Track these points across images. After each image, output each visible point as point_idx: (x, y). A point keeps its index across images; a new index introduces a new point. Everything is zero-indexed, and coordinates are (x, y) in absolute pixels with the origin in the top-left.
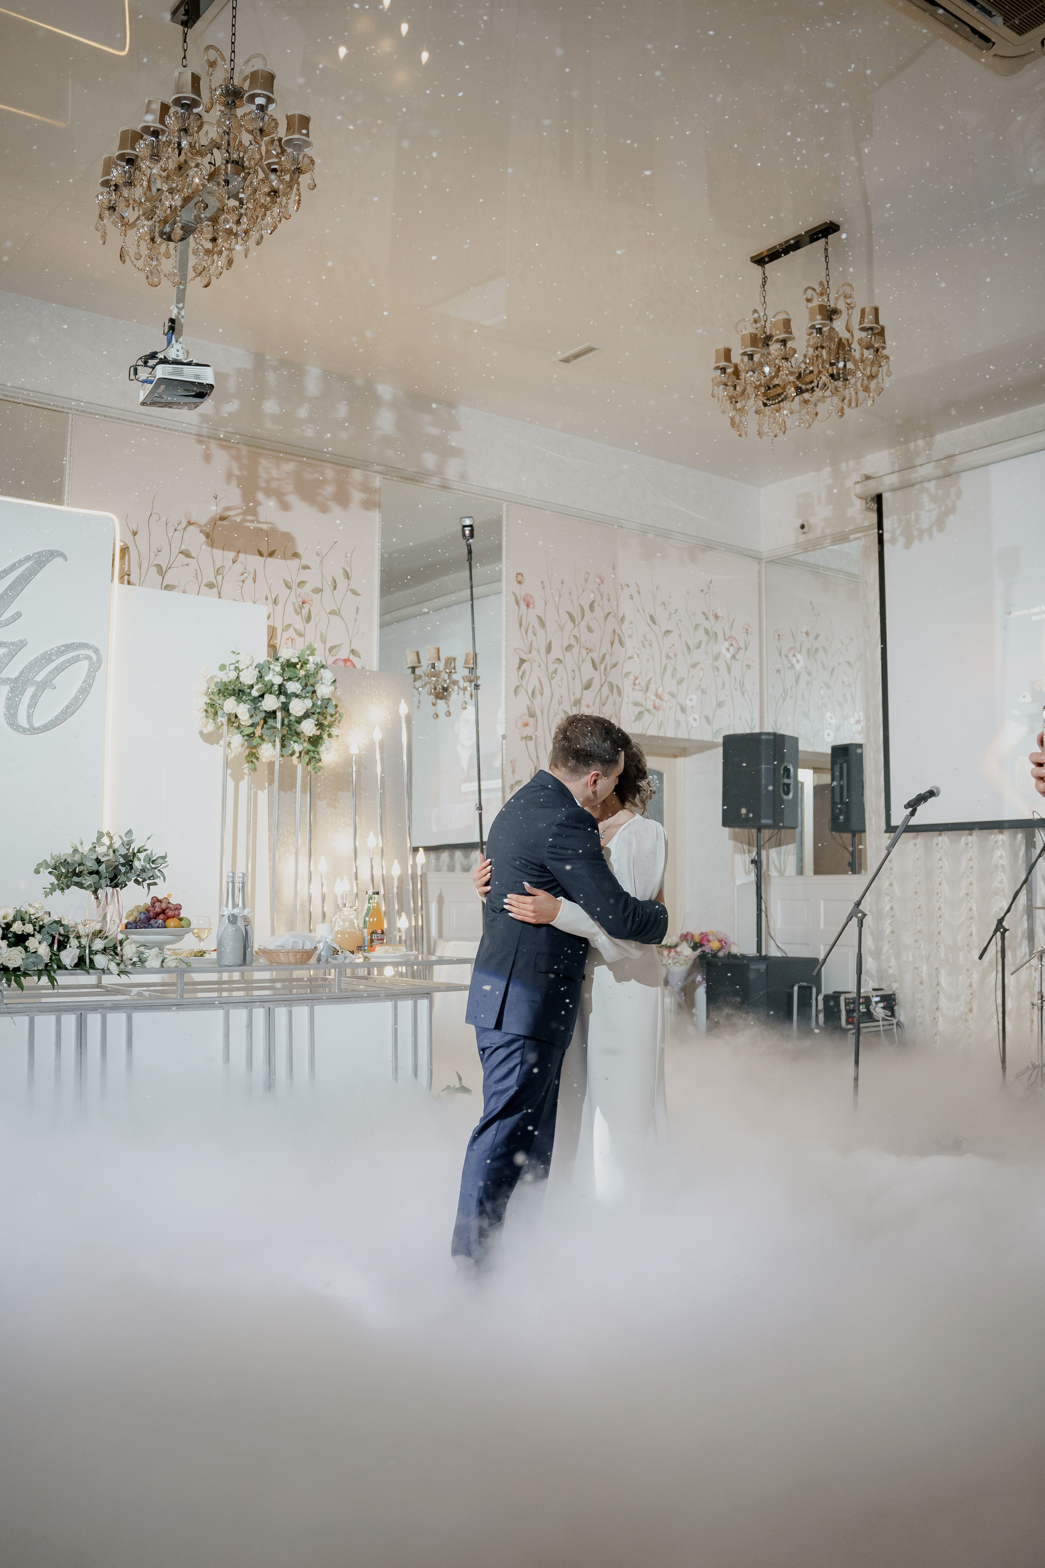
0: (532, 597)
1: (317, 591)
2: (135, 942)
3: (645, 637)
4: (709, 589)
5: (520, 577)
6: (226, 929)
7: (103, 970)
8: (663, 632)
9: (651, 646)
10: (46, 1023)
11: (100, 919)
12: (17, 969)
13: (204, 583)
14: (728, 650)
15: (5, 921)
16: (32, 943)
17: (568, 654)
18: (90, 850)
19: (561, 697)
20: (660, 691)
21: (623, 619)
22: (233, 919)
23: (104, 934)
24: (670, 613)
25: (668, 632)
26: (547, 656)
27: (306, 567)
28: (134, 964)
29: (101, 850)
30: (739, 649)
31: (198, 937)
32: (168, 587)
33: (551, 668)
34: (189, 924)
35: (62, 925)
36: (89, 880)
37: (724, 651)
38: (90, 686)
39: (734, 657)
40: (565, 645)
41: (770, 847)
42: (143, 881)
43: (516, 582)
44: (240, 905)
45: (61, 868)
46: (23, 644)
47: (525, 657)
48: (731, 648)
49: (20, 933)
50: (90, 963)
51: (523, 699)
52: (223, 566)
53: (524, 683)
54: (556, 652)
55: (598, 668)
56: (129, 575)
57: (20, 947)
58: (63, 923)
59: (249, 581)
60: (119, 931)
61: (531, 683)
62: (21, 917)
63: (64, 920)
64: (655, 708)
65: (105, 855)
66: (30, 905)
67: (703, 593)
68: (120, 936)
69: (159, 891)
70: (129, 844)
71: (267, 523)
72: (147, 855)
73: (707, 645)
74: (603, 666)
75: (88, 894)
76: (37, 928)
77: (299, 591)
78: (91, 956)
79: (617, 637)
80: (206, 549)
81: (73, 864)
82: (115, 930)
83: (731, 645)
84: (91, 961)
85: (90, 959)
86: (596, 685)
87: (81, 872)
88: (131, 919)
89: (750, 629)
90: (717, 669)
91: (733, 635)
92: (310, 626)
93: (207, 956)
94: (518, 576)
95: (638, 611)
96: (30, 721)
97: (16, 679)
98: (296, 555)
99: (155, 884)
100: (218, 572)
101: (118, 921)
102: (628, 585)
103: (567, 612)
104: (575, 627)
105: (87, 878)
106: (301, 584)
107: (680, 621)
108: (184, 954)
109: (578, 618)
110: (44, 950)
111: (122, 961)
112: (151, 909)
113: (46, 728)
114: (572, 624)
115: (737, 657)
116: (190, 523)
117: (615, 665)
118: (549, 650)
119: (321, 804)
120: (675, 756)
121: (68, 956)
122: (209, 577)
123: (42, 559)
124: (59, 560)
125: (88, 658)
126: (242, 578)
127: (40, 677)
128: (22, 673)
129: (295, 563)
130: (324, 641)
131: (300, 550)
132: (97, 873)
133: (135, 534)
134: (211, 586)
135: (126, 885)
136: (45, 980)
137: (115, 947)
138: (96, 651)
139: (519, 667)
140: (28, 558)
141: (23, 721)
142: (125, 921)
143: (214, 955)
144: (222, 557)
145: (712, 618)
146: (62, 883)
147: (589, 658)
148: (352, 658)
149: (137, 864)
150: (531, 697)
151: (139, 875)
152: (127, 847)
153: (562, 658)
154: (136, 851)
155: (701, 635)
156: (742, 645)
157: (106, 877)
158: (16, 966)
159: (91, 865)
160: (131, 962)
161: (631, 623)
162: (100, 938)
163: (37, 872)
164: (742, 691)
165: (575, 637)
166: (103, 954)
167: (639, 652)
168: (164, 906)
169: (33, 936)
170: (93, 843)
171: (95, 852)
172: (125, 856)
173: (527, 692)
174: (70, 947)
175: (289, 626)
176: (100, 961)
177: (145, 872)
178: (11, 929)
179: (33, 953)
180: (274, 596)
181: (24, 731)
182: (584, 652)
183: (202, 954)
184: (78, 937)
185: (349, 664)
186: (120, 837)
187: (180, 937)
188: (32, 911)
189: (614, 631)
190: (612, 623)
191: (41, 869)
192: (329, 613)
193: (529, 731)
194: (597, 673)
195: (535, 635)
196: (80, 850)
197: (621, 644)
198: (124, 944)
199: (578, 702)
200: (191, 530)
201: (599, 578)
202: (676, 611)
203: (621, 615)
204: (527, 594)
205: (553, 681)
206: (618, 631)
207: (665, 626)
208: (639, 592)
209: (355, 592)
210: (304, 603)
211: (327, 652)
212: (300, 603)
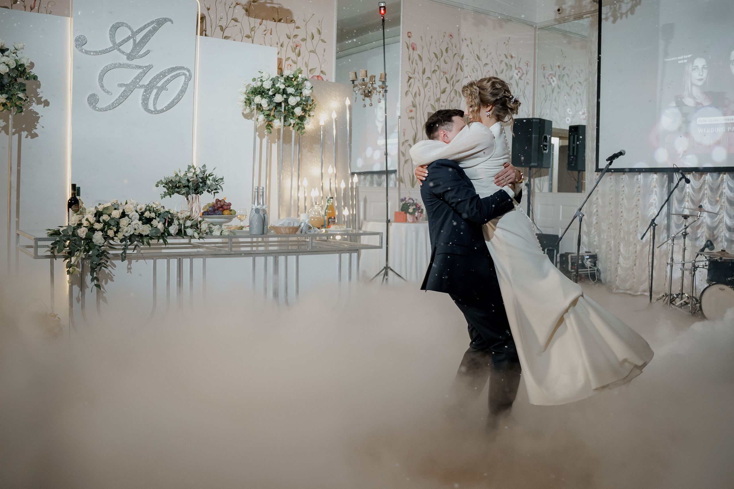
0: (415, 44)
1: (304, 40)
2: (207, 222)
3: (474, 67)
4: (508, 42)
5: (409, 34)
6: (254, 216)
7: (191, 236)
8: (484, 64)
9: (477, 71)
10: (162, 263)
11: (189, 210)
12: (147, 236)
13: (244, 35)
14: (517, 74)
15: (141, 211)
16: (155, 222)
17: (434, 75)
18: (184, 175)
19: (430, 97)
21: (463, 57)
22: (257, 211)
23: (191, 218)
24: (488, 54)
25: (486, 64)
26: (422, 76)
27: (298, 28)
28: (207, 233)
29: (190, 175)
30: (523, 74)
31: (240, 219)
32: (226, 38)
33: (425, 82)
34: (235, 213)
35: (170, 213)
36: (184, 191)
37: (515, 75)
38: (186, 89)
39: (520, 78)
40: (432, 70)
41: (536, 177)
42: (211, 191)
43: (408, 37)
44: (261, 204)
45: (169, 184)
46: (149, 68)
47: (411, 76)
48: (519, 73)
49: (148, 217)
50: (184, 233)
51: (410, 98)
52: (255, 27)
53: (411, 89)
54: (428, 74)
55: (449, 83)
56: (206, 31)
57: (148, 225)
58: (170, 212)
59: (268, 34)
60: (199, 216)
61: (414, 89)
62: (149, 209)
63: (171, 211)
65: (192, 178)
66: (154, 203)
67: (505, 44)
68: (200, 219)
69: (220, 196)
70: (204, 172)
71: (277, 4)
72: (213, 178)
73: (506, 71)
74: (452, 82)
75: (183, 197)
76: (157, 214)
77: (294, 40)
78: (185, 229)
79: (459, 66)
80: (246, 18)
81: (175, 182)
82: (197, 216)
83: (519, 72)
84: (185, 232)
85: (184, 230)
86: (448, 90)
87: (180, 186)
88: (205, 210)
89: (529, 64)
91: (520, 67)
92: (300, 58)
93: (244, 229)
95: (471, 53)
96: (155, 108)
97: (147, 85)
98: (292, 21)
99: (218, 192)
100: (252, 30)
101: (198, 211)
102: (466, 39)
103: (434, 53)
104: (438, 61)
105: (182, 189)
106: (296, 36)
107: (493, 59)
108: (232, 228)
109: (439, 56)
110: (160, 226)
111: (201, 232)
112: (215, 205)
113: (162, 111)
114: (436, 59)
115: (522, 78)
116: (237, 4)
117: (458, 81)
118: (424, 72)
119: (305, 151)
121: (173, 229)
122: (247, 32)
123: (161, 22)
124: (169, 23)
125: (184, 74)
126: (265, 33)
127: (159, 85)
128: (150, 82)
129: (292, 25)
130: (307, 65)
131: (295, 18)
132: (188, 186)
133: (208, 9)
134: (248, 37)
135: (203, 193)
136: (161, 241)
137: (197, 225)
138: (189, 71)
139: (408, 81)
140: (152, 22)
141: (151, 107)
142: (202, 211)
143: (248, 229)
144: (254, 22)
145: (509, 58)
146: (170, 192)
147: (444, 76)
148: (322, 75)
149: (208, 182)
150: (414, 97)
151: (209, 188)
152: (203, 174)
153: (430, 77)
154: (208, 176)
155: (503, 66)
156: (525, 72)
157: (192, 189)
158: (146, 234)
159: (184, 182)
160: (206, 232)
161: (467, 59)
162: (189, 220)
163: (157, 186)
164: (523, 96)
165: (437, 66)
166: (191, 228)
167: (471, 75)
168: (222, 204)
169: (155, 219)
170: (186, 171)
171: (187, 176)
172: (202, 178)
173: (412, 94)
174: (174, 224)
175: (289, 58)
176: (189, 231)
177: (212, 186)
178: (144, 215)
179: (155, 227)
180: (281, 43)
181: (151, 112)
182: (442, 74)
183: (242, 228)
184: (178, 219)
185: (319, 78)
186: (200, 168)
187: (230, 219)
188: (154, 206)
189: (458, 63)
190: (457, 59)
191: (159, 185)
192: (310, 52)
193: (413, 114)
194: (449, 85)
195: (417, 64)
196: (179, 175)
197: (462, 70)
198: (202, 223)
199: (438, 100)
200: (238, 7)
201: (451, 36)
202: (490, 54)
203: (462, 55)
204: (413, 43)
205: (425, 89)
206: (460, 63)
207: (485, 61)
208: (471, 43)
209: (323, 41)
210: (297, 46)
211: (309, 72)
212: (295, 46)
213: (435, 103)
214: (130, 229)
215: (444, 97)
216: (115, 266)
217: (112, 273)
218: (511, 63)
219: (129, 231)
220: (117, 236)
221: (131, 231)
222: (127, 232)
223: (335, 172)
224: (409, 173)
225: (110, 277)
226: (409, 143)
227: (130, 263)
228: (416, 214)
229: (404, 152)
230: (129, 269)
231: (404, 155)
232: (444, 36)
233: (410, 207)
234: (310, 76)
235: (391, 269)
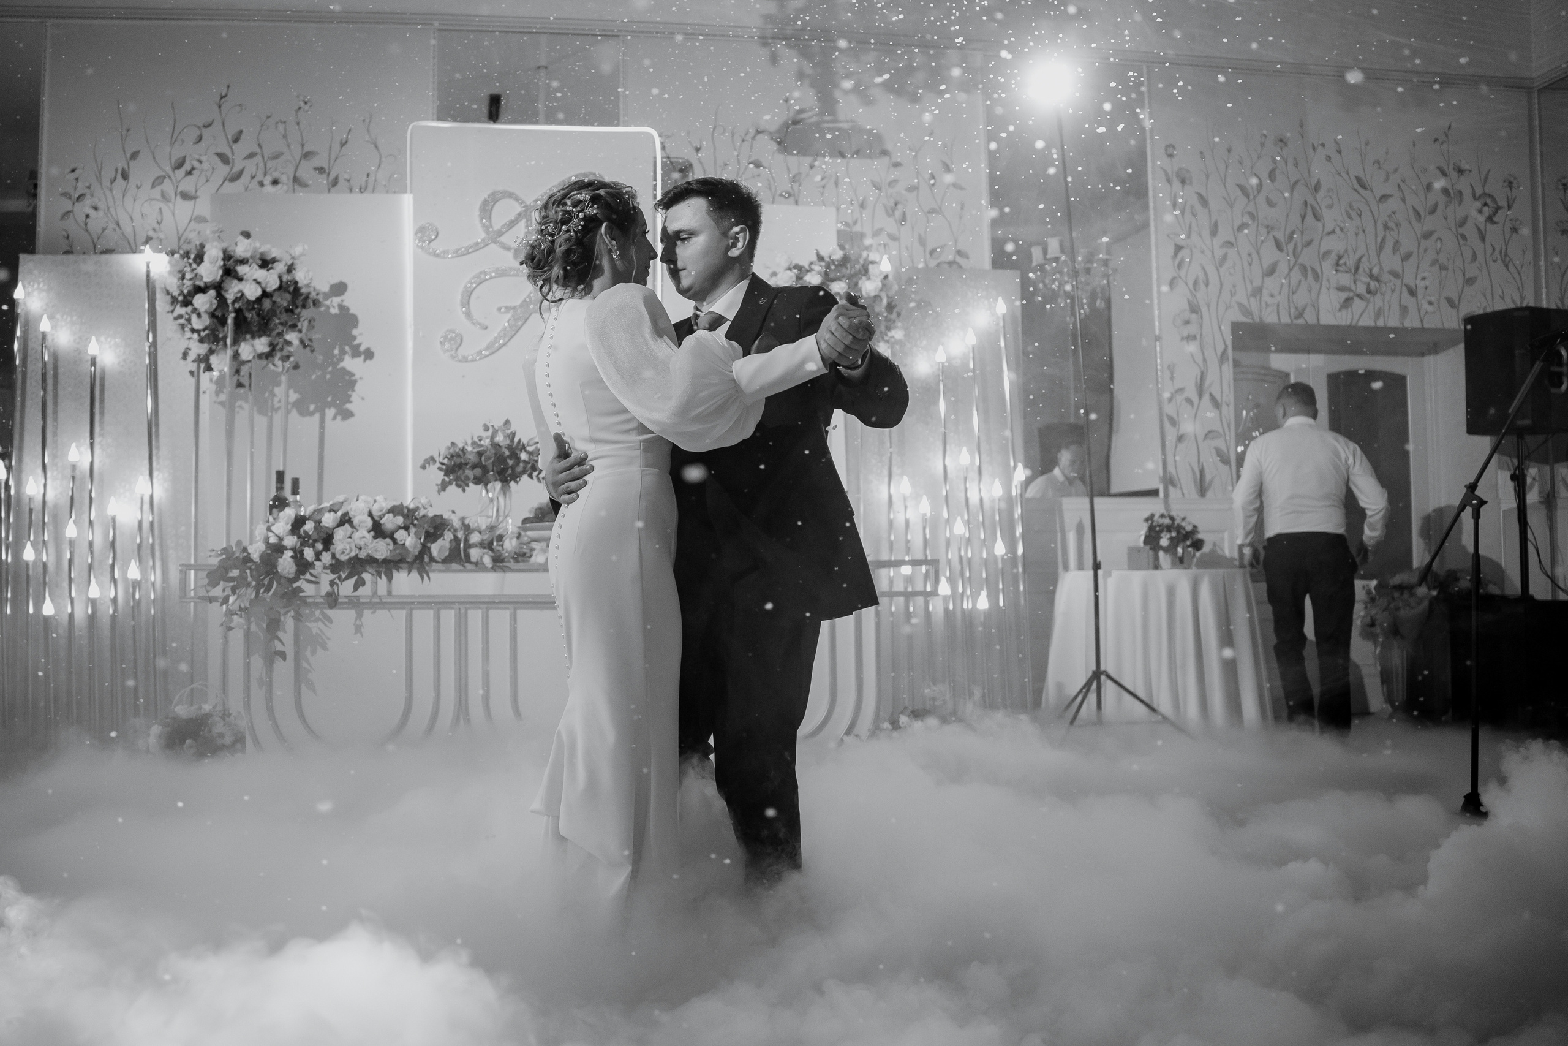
0: (1188, 171)
3: (1351, 206)
4: (1447, 136)
5: (1170, 151)
7: (477, 564)
8: (1378, 199)
9: (1360, 216)
12: (386, 561)
13: (779, 194)
14: (1480, 211)
15: (378, 514)
16: (400, 535)
17: (1241, 235)
18: (470, 443)
19: (1234, 286)
20: (1376, 271)
21: (1317, 188)
24: (1387, 172)
25: (1384, 197)
26: (1212, 240)
27: (897, 165)
28: (517, 559)
30: (1498, 209)
33: (1219, 253)
39: (1490, 219)
40: (1237, 223)
43: (1166, 156)
45: (451, 463)
47: (1182, 243)
48: (1486, 209)
49: (389, 525)
50: (465, 556)
51: (1182, 293)
52: (800, 173)
53: (1183, 273)
54: (1225, 234)
55: (1285, 249)
57: (388, 539)
58: (443, 517)
59: (831, 186)
61: (1193, 272)
62: (396, 510)
64: (1369, 291)
67: (1437, 143)
71: (847, 121)
73: (1446, 207)
74: (1291, 247)
77: (890, 191)
78: (466, 549)
79: (1309, 208)
80: (780, 157)
83: (1486, 204)
86: (1283, 268)
89: (1515, 182)
90: (1464, 237)
91: (1486, 191)
92: (906, 230)
94: (1168, 149)
95: (1340, 175)
98: (885, 153)
100: (794, 179)
103: (1238, 185)
104: (1249, 201)
106: (892, 183)
107: (1403, 181)
109: (1253, 191)
110: (409, 542)
111: (502, 555)
114: (1245, 200)
115: (1495, 219)
116: (758, 132)
117: (1309, 243)
118: (1214, 231)
120: (1423, 355)
121: (437, 549)
122: (784, 185)
126: (822, 184)
129: (884, 162)
131: (889, 146)
132: (482, 466)
133: (699, 150)
134: (788, 196)
137: (492, 541)
139: (1175, 255)
144: (797, 162)
145: (1454, 175)
146: (456, 479)
147: (1271, 237)
148: (959, 259)
150: (1192, 289)
152: (510, 438)
153: (1232, 240)
155: (1436, 197)
156: (1503, 202)
157: (492, 471)
158: (385, 558)
159: (472, 458)
160: (515, 557)
161: (1329, 190)
164: (1504, 262)
165: (1249, 213)
166: (480, 548)
167: (1342, 225)
171: (481, 443)
172: (509, 449)
173: (1186, 284)
174: (443, 539)
175: (881, 230)
176: (474, 554)
179: (401, 545)
180: (861, 199)
182: (1264, 231)
184: (452, 528)
185: (955, 266)
186: (500, 429)
189: (1306, 203)
190: (1302, 193)
191: (428, 465)
192: (929, 212)
193: (1192, 329)
194: (1284, 254)
195: (1194, 215)
197: (1317, 217)
198: (505, 538)
199: (1257, 292)
200: (761, 138)
201: (1281, 141)
202: (1396, 170)
203: (1314, 183)
204: (1180, 169)
205: (1222, 270)
206: (1311, 201)
207: (1380, 190)
208: (1339, 152)
209: (958, 187)
210: (896, 204)
211: (928, 256)
212: (893, 205)
213: (1248, 300)
214: (348, 547)
215: (1271, 284)
216: (330, 621)
217: (324, 634)
218: (1458, 187)
219: (347, 552)
220: (320, 560)
221: (351, 551)
222: (343, 553)
223: (977, 463)
224: (1190, 464)
225: (320, 642)
226: (1186, 394)
227: (360, 616)
228: (1180, 550)
229: (1175, 416)
230: (358, 629)
231: (1173, 422)
232: (1262, 145)
233: (1163, 535)
234: (933, 263)
235: (1109, 677)
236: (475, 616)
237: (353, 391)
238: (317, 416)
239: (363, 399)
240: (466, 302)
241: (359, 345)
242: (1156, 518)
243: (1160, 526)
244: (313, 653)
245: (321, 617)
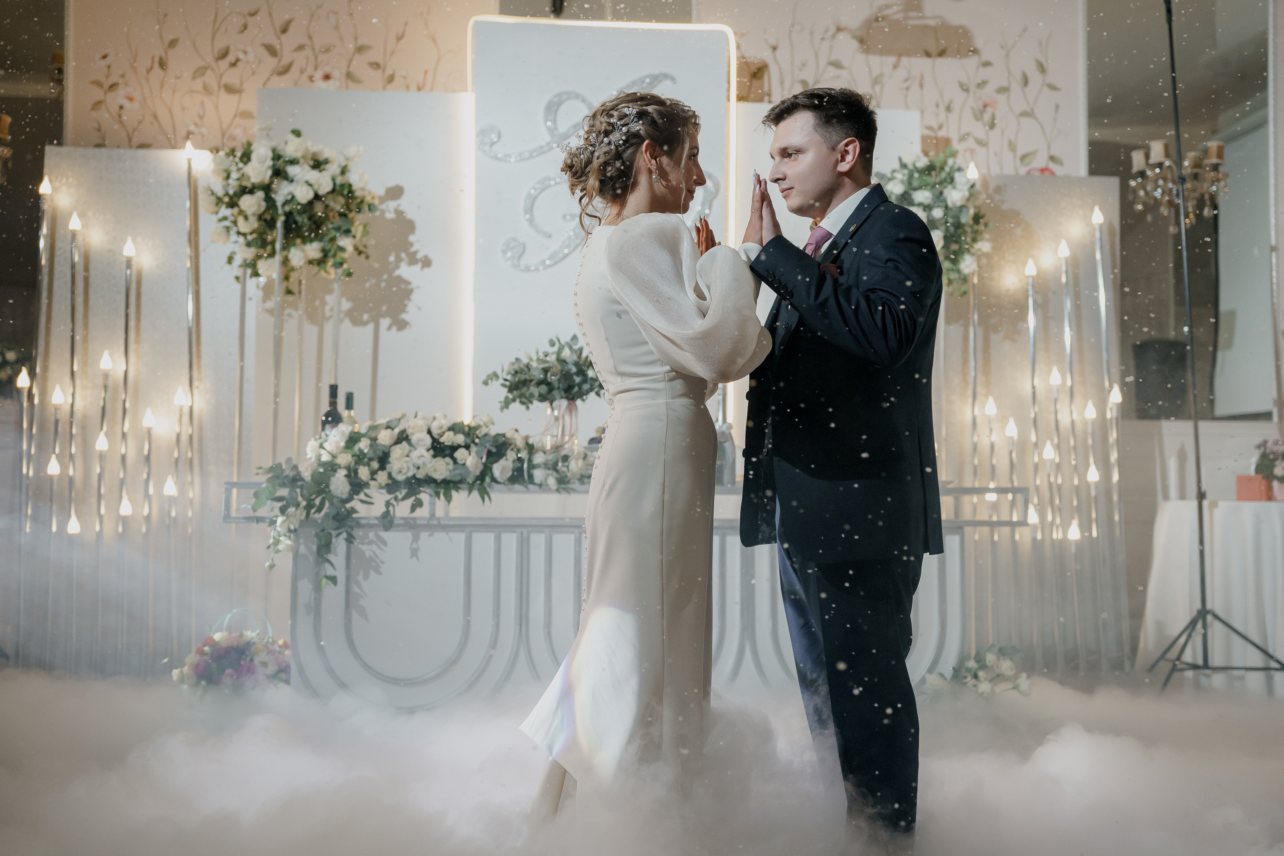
1: (1003, 90)
12: (446, 481)
16: (460, 454)
49: (451, 444)
50: (529, 477)
52: (881, 75)
56: (770, 95)
57: (447, 458)
58: (505, 436)
59: (915, 87)
62: (456, 428)
66: (478, 419)
71: (934, 18)
75: (546, 407)
76: (472, 439)
77: (979, 93)
78: (530, 470)
80: (861, 57)
84: (531, 476)
85: (528, 473)
92: (995, 134)
98: (975, 52)
100: (877, 81)
106: (982, 84)
116: (839, 29)
121: (502, 469)
126: (906, 84)
129: (971, 62)
130: (1012, 147)
131: (978, 44)
132: (547, 383)
133: (774, 49)
144: (881, 62)
146: (519, 396)
148: (1052, 166)
152: (577, 354)
158: (444, 478)
159: (537, 374)
169: (464, 446)
171: (545, 360)
174: (506, 460)
175: (968, 134)
176: (540, 476)
178: (442, 440)
179: (461, 465)
180: (947, 101)
184: (517, 448)
185: (1047, 173)
186: (567, 345)
191: (489, 382)
192: (1020, 115)
200: (841, 36)
209: (1052, 87)
210: (985, 106)
211: (1018, 162)
212: (981, 107)
214: (405, 466)
216: (385, 543)
217: (378, 557)
219: (404, 471)
220: (375, 480)
221: (408, 469)
222: (400, 472)
223: (1069, 383)
225: (373, 565)
227: (416, 539)
230: (414, 553)
233: (1277, 463)
234: (1023, 171)
235: (1216, 617)
236: (538, 540)
237: (409, 300)
238: (370, 327)
239: (419, 309)
240: (530, 209)
241: (416, 252)
242: (1270, 444)
243: (1274, 453)
244: (366, 577)
245: (375, 539)
